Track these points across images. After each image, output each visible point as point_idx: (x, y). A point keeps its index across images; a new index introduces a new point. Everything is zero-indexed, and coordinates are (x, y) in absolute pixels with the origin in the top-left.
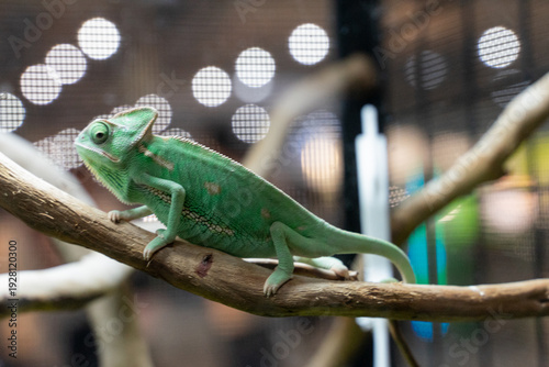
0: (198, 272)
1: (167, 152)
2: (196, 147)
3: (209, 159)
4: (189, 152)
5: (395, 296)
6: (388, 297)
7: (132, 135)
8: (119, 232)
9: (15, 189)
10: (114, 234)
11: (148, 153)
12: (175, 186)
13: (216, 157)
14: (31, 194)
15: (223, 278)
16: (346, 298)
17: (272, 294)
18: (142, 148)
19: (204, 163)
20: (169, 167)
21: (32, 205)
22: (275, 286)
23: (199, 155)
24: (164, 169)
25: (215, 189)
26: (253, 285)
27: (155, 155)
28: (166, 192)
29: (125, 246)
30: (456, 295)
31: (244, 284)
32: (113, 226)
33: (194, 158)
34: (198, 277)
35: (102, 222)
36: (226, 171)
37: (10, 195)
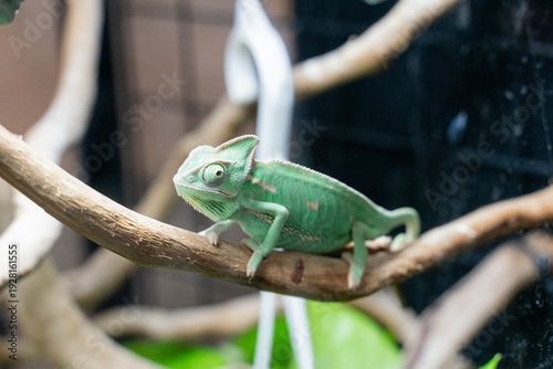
0: (293, 280)
1: (271, 177)
3: (311, 180)
4: (292, 175)
8: (222, 255)
9: (138, 238)
10: (218, 258)
11: (255, 181)
13: (316, 177)
14: (150, 239)
18: (251, 178)
19: (306, 183)
20: (273, 190)
21: (151, 249)
23: (302, 177)
24: (267, 192)
25: (315, 206)
27: (261, 181)
29: (228, 268)
32: (214, 250)
33: (296, 180)
34: (293, 284)
35: (208, 249)
36: (325, 189)
37: (133, 245)
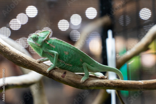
0: (62, 77)
1: (53, 43)
2: (61, 41)
4: (60, 43)
5: (118, 83)
6: (116, 84)
7: (43, 38)
8: (40, 65)
9: (11, 53)
10: (38, 66)
11: (48, 43)
12: (56, 52)
13: (67, 44)
14: (15, 54)
15: (69, 78)
16: (104, 84)
17: (83, 83)
18: (46, 42)
19: (64, 46)
20: (54, 47)
21: (15, 58)
22: (84, 81)
23: (62, 44)
24: (52, 47)
25: (67, 53)
26: (78, 80)
27: (50, 44)
28: (53, 54)
29: (42, 69)
30: (135, 83)
31: (75, 80)
32: (38, 63)
33: (61, 45)
35: (35, 62)
36: (70, 48)
37: (9, 55)
